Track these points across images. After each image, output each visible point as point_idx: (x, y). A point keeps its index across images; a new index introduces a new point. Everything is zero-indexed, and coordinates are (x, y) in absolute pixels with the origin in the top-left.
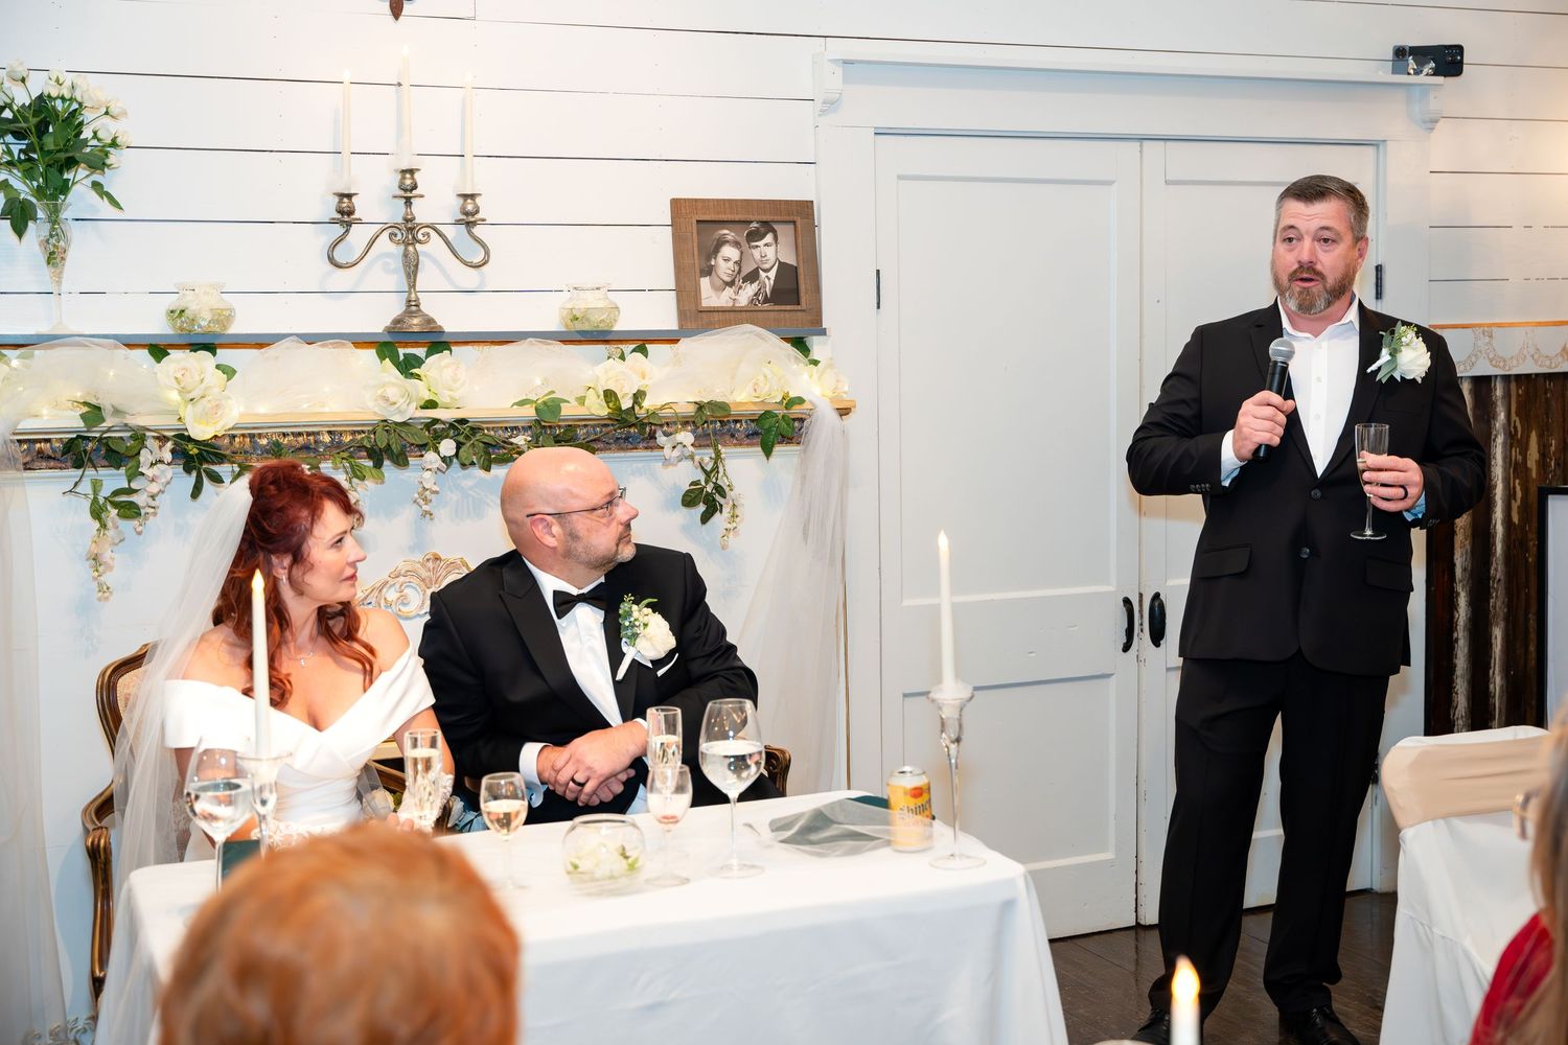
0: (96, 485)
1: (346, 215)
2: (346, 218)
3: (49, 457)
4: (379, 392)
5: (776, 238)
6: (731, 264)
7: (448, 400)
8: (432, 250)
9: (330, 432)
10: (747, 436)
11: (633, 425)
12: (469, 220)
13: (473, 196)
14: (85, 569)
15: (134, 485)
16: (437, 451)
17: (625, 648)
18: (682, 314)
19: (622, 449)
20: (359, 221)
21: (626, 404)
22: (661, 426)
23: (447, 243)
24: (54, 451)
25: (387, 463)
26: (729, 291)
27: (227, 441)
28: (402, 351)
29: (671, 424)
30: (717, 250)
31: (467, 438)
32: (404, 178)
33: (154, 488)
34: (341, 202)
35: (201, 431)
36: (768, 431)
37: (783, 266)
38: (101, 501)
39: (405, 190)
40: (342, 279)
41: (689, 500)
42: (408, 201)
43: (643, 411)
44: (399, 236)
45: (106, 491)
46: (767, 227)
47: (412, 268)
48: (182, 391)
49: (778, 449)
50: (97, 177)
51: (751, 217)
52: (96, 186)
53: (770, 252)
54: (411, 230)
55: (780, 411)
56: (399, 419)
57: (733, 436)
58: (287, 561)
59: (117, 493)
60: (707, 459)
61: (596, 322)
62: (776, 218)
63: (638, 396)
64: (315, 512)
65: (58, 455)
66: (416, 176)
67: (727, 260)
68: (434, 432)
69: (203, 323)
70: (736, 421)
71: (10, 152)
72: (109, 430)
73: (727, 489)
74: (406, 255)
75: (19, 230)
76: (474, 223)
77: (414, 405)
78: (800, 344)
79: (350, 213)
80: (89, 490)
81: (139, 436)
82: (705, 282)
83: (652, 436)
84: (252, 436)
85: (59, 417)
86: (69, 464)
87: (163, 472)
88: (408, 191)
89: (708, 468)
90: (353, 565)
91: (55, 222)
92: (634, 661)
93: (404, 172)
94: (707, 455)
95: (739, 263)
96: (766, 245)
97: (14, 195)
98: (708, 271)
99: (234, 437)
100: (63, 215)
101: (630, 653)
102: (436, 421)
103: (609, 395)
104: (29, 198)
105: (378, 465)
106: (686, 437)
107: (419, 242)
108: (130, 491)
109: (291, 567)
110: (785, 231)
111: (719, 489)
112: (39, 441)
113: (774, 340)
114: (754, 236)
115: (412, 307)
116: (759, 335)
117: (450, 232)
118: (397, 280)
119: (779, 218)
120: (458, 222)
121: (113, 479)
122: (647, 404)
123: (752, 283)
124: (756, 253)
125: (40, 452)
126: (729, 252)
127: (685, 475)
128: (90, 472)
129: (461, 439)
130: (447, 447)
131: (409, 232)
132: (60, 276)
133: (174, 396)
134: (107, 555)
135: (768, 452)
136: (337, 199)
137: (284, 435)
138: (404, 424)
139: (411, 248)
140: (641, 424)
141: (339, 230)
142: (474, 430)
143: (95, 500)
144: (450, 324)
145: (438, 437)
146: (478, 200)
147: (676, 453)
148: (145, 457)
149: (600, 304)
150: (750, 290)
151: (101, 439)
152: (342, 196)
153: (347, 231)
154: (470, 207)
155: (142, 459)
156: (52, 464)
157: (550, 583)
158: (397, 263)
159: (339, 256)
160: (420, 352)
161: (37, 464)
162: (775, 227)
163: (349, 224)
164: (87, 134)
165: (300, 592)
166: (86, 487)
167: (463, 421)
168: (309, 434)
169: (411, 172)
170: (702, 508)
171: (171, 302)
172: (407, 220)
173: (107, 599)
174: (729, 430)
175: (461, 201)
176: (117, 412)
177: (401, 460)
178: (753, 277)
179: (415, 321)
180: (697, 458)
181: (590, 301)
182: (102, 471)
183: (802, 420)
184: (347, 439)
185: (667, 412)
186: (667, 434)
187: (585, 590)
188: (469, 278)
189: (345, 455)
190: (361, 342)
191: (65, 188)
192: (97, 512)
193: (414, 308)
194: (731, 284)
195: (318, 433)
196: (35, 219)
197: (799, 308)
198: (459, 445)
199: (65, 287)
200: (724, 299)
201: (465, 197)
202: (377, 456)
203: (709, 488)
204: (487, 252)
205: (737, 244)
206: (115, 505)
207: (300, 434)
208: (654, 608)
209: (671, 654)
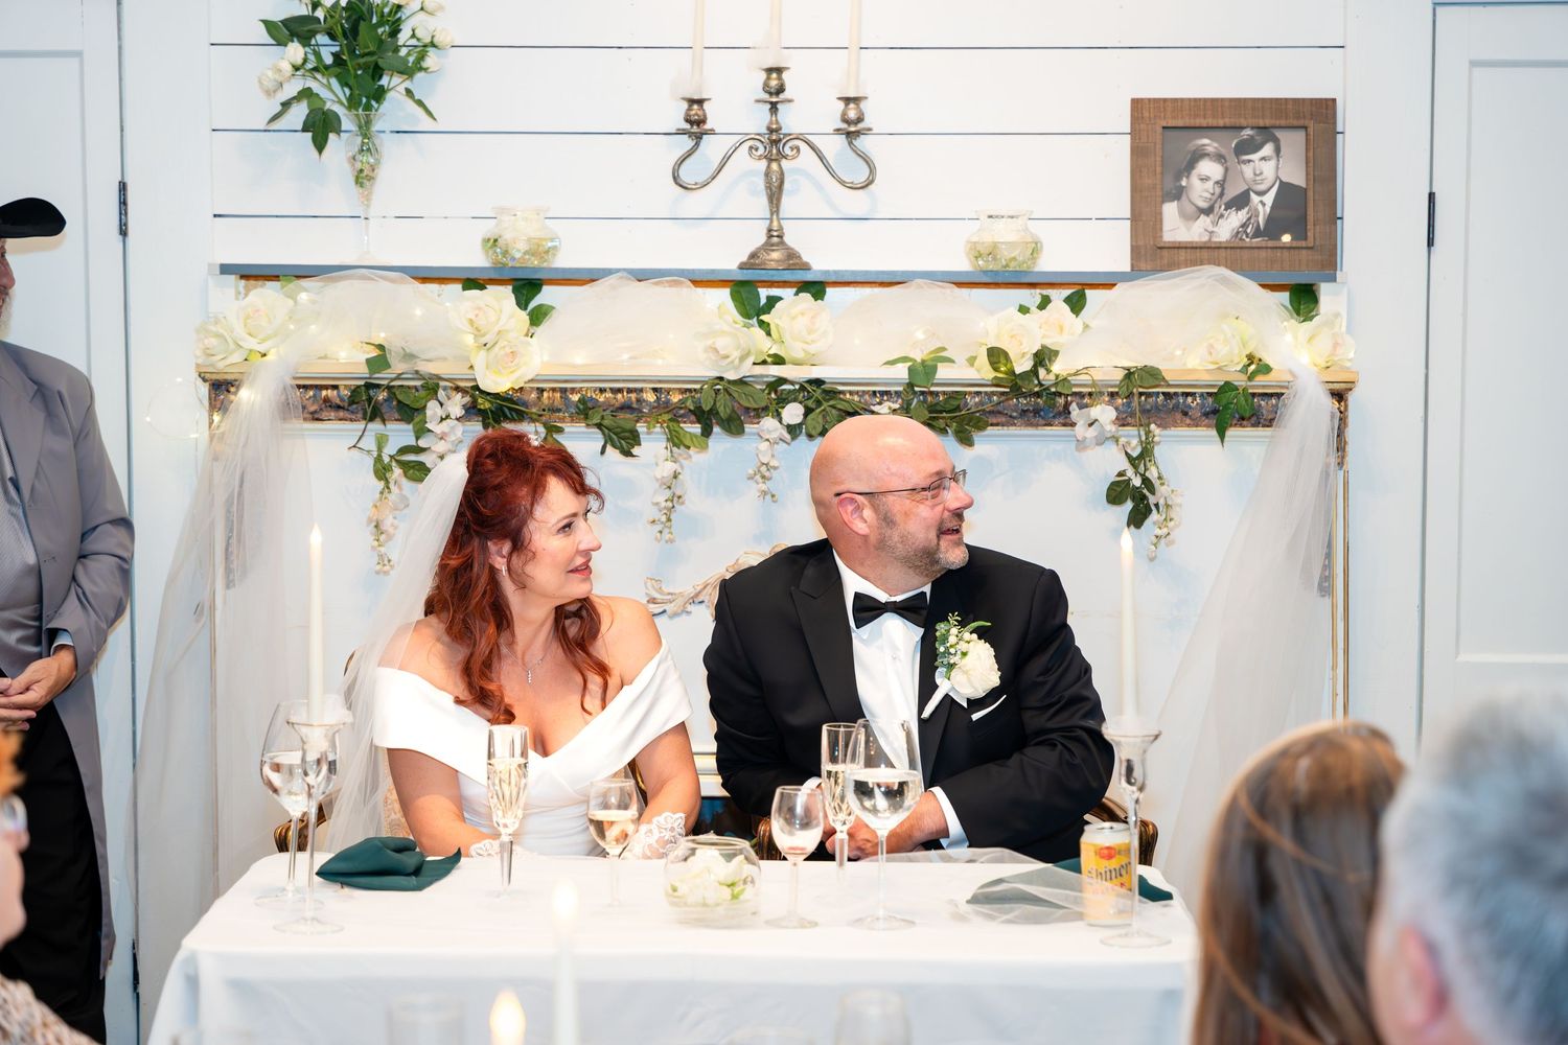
0: (381, 442)
1: (696, 125)
2: (695, 129)
3: (339, 407)
4: (710, 342)
5: (1278, 150)
6: (1209, 185)
7: (800, 355)
8: (800, 167)
9: (655, 390)
10: (1206, 415)
11: (1038, 395)
12: (852, 130)
13: (856, 100)
14: (367, 536)
15: (422, 443)
16: (779, 416)
17: (938, 681)
18: (1136, 252)
19: (1031, 425)
20: (712, 132)
21: (1022, 365)
22: (1081, 395)
23: (821, 158)
24: (342, 400)
25: (716, 429)
26: (1205, 221)
27: (534, 395)
28: (764, 293)
29: (1087, 398)
30: (1190, 166)
31: (819, 403)
32: (768, 78)
33: (440, 447)
34: (689, 109)
35: (497, 382)
36: (1226, 407)
37: (1285, 189)
38: (386, 459)
39: (771, 94)
40: (696, 203)
41: (1117, 492)
42: (774, 107)
43: (1052, 377)
44: (761, 151)
45: (390, 449)
46: (1266, 133)
47: (775, 193)
48: (478, 333)
49: (1231, 432)
50: (407, 84)
51: (1243, 122)
52: (409, 92)
53: (1268, 170)
54: (776, 142)
55: (1240, 381)
56: (731, 376)
57: (1185, 414)
58: (507, 547)
59: (404, 450)
60: (1135, 442)
61: (1012, 257)
62: (1278, 123)
63: (1043, 357)
64: (538, 489)
65: (346, 405)
66: (785, 75)
67: (1204, 179)
68: (778, 394)
69: (518, 255)
70: (1187, 395)
71: (317, 55)
72: (398, 378)
73: (1156, 483)
74: (767, 174)
75: (320, 145)
76: (858, 133)
77: (752, 359)
78: (1304, 298)
79: (701, 122)
80: (373, 447)
81: (431, 387)
82: (1170, 210)
83: (1066, 411)
84: (564, 391)
85: (347, 359)
86: (360, 415)
87: (453, 428)
88: (775, 93)
89: (1135, 454)
90: (587, 554)
91: (366, 135)
92: (947, 695)
93: (770, 71)
94: (1132, 438)
95: (1221, 184)
96: (1263, 159)
97: (318, 105)
98: (1177, 194)
99: (541, 391)
100: (376, 126)
101: (944, 687)
102: (782, 381)
103: (996, 356)
104: (337, 108)
105: (707, 432)
106: (1104, 413)
107: (785, 157)
108: (420, 450)
109: (511, 554)
110: (1293, 142)
111: (1146, 481)
112: (326, 387)
113: (1252, 287)
114: (1245, 148)
115: (775, 237)
116: (1224, 281)
117: (834, 146)
118: (761, 204)
119: (1283, 122)
120: (838, 131)
121: (399, 434)
122: (1059, 367)
123: (1239, 209)
124: (1248, 170)
125: (326, 400)
126: (1209, 169)
127: (1111, 462)
128: (376, 427)
129: (810, 403)
130: (793, 413)
131: (775, 144)
132: (368, 198)
133: (469, 339)
134: (387, 525)
135: (1222, 436)
136: (685, 105)
137: (602, 391)
138: (741, 382)
139: (774, 166)
140: (1044, 391)
141: (686, 143)
142: (832, 394)
143: (379, 459)
144: (820, 263)
145: (783, 401)
146: (863, 105)
147: (1091, 433)
148: (433, 409)
149: (1012, 237)
150: (1235, 219)
151: (389, 388)
152: (692, 102)
153: (697, 144)
154: (852, 114)
155: (429, 412)
156: (341, 414)
157: (854, 583)
158: (760, 183)
159: (686, 175)
160: (787, 293)
161: (324, 415)
162: (1279, 134)
163: (698, 137)
164: (404, 37)
165: (522, 584)
166: (369, 443)
167: (818, 382)
168: (630, 391)
169: (779, 70)
170: (1129, 505)
171: (487, 228)
172: (771, 131)
173: (386, 573)
174: (1176, 407)
175: (842, 105)
176: (409, 357)
177: (734, 426)
178: (1241, 201)
179: (775, 255)
180: (1122, 440)
181: (1005, 234)
182: (391, 426)
183: (1279, 395)
184: (675, 398)
185: (1083, 378)
186: (1081, 407)
187: (899, 598)
188: (857, 202)
189: (666, 417)
190: (702, 281)
191: (379, 94)
192: (382, 472)
193: (775, 240)
194: (1208, 211)
195: (641, 390)
196: (338, 131)
197: (1303, 244)
198: (808, 411)
199: (372, 213)
200: (1196, 231)
201: (847, 100)
202: (706, 418)
203: (1137, 482)
204: (872, 169)
205: (1220, 158)
206: (401, 464)
207: (620, 390)
208: (982, 634)
209: (993, 694)
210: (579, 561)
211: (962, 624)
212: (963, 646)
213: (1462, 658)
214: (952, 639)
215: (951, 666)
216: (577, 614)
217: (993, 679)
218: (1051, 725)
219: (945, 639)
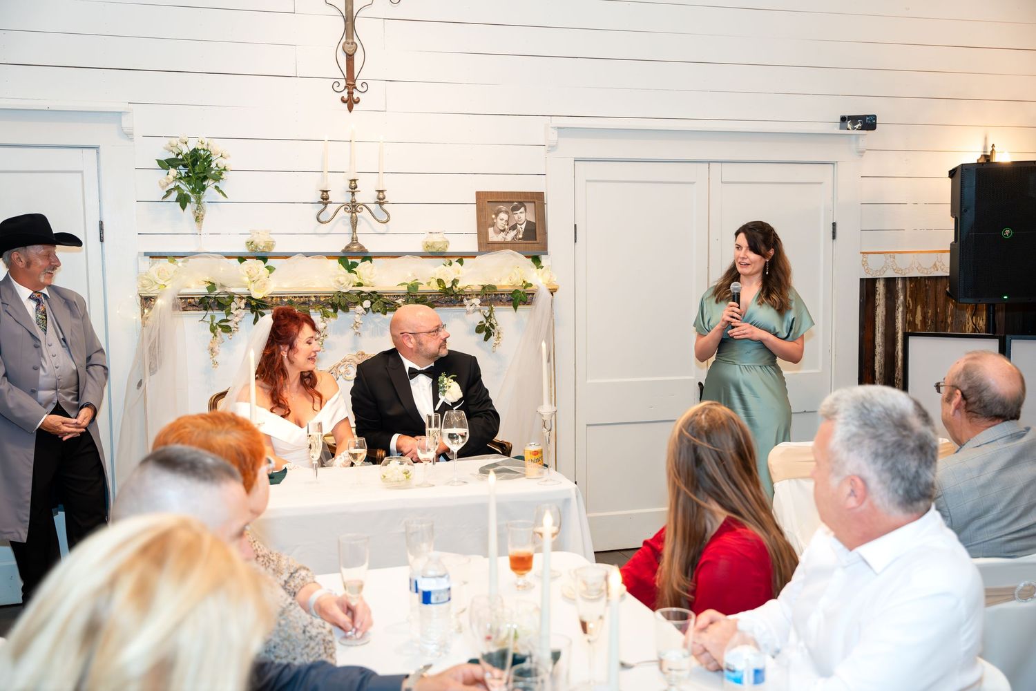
0: (213, 318)
1: (325, 200)
2: (325, 201)
3: (194, 305)
4: (336, 279)
5: (526, 210)
6: (504, 221)
7: (368, 283)
8: (363, 215)
9: (315, 296)
10: (508, 301)
11: (452, 295)
12: (381, 202)
13: (382, 191)
14: (207, 354)
15: (228, 318)
16: (362, 305)
17: (440, 397)
18: (480, 245)
19: (448, 306)
20: (331, 203)
21: (448, 285)
22: (466, 295)
23: (371, 212)
24: (195, 303)
25: (339, 310)
26: (502, 234)
27: (270, 299)
28: (350, 261)
29: (470, 295)
30: (497, 215)
31: (376, 300)
32: (351, 183)
33: (237, 319)
34: (323, 194)
35: (258, 295)
36: (516, 298)
37: (529, 223)
38: (215, 325)
39: (352, 189)
40: (324, 228)
41: (479, 329)
42: (353, 194)
43: (457, 289)
44: (349, 209)
45: (216, 321)
46: (522, 204)
47: (354, 224)
48: (250, 277)
49: (519, 307)
50: (217, 184)
51: (514, 200)
52: (217, 187)
53: (523, 216)
54: (354, 206)
55: (522, 290)
56: (345, 291)
57: (501, 301)
58: (287, 348)
59: (221, 321)
60: (486, 311)
61: (438, 248)
62: (525, 200)
63: (455, 282)
64: (300, 327)
65: (197, 305)
66: (357, 182)
67: (502, 220)
68: (361, 297)
69: (261, 248)
70: (502, 294)
71: (180, 173)
72: (218, 294)
73: (495, 325)
74: (351, 218)
75: (183, 207)
76: (383, 203)
77: (352, 285)
78: (536, 260)
79: (327, 199)
80: (210, 321)
81: (231, 297)
82: (491, 230)
83: (462, 300)
84: (281, 297)
85: (198, 288)
86: (202, 308)
87: (241, 312)
88: (353, 188)
89: (487, 315)
90: (315, 352)
91: (199, 203)
92: (444, 402)
93: (351, 180)
94: (486, 310)
95: (507, 221)
96: (521, 213)
97: (182, 192)
98: (493, 225)
99: (273, 298)
100: (202, 201)
101: (442, 399)
102: (362, 292)
103: (440, 282)
104: (188, 193)
105: (336, 311)
106: (477, 301)
107: (358, 211)
108: (227, 321)
109: (289, 350)
110: (530, 207)
111: (491, 325)
112: (189, 298)
113: (522, 257)
114: (515, 209)
115: (354, 241)
116: (513, 255)
117: (374, 207)
118: (348, 229)
119: (527, 200)
120: (376, 203)
121: (220, 315)
122: (459, 285)
123: (514, 230)
124: (516, 216)
125: (190, 303)
126: (503, 216)
127: (477, 318)
128: (210, 312)
129: (373, 300)
130: (367, 304)
131: (353, 207)
132: (201, 227)
133: (246, 279)
134: (216, 349)
135: (516, 308)
136: (321, 193)
137: (295, 297)
138: (348, 293)
139: (354, 215)
140: (456, 295)
141: (322, 206)
142: (380, 297)
143: (212, 324)
144: (371, 248)
145: (363, 299)
146: (385, 193)
147: (472, 308)
148: (233, 306)
149: (439, 240)
150: (513, 233)
151: (215, 298)
152: (324, 191)
153: (326, 207)
154: (381, 196)
155: (232, 307)
156: (195, 308)
157: (408, 364)
158: (348, 221)
159: (322, 218)
160: (358, 261)
161: (188, 308)
162: (526, 204)
163: (326, 204)
164: (213, 165)
165: (292, 362)
166: (208, 318)
167: (374, 292)
168: (306, 297)
169: (355, 180)
170: (484, 333)
171: (248, 238)
172: (352, 202)
173: (216, 367)
174: (498, 298)
175: (377, 193)
176: (222, 286)
177: (346, 309)
178: (514, 228)
179: (355, 247)
180: (482, 311)
181: (436, 238)
182: (215, 312)
183: (533, 294)
184: (323, 299)
185: (468, 289)
186: (468, 299)
187: (424, 369)
188: (381, 228)
189: (321, 306)
190: (330, 256)
191: (203, 188)
192: (213, 330)
193: (355, 241)
194: (504, 231)
195: (310, 297)
196: (190, 202)
197: (535, 242)
198: (372, 303)
199: (203, 231)
200: (499, 238)
201: (379, 191)
202: (335, 307)
203: (487, 325)
204: (389, 216)
205: (506, 212)
206: (220, 326)
207: (302, 297)
208: (454, 379)
209: (460, 400)
210: (313, 354)
211: (447, 376)
212: (449, 384)
213: (589, 381)
214: (445, 382)
215: (445, 391)
216: (308, 377)
217: (460, 395)
218: (479, 410)
219: (442, 381)
